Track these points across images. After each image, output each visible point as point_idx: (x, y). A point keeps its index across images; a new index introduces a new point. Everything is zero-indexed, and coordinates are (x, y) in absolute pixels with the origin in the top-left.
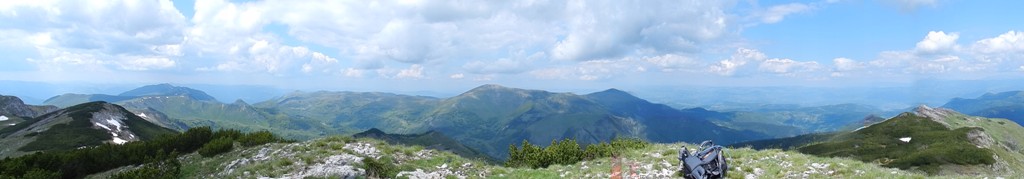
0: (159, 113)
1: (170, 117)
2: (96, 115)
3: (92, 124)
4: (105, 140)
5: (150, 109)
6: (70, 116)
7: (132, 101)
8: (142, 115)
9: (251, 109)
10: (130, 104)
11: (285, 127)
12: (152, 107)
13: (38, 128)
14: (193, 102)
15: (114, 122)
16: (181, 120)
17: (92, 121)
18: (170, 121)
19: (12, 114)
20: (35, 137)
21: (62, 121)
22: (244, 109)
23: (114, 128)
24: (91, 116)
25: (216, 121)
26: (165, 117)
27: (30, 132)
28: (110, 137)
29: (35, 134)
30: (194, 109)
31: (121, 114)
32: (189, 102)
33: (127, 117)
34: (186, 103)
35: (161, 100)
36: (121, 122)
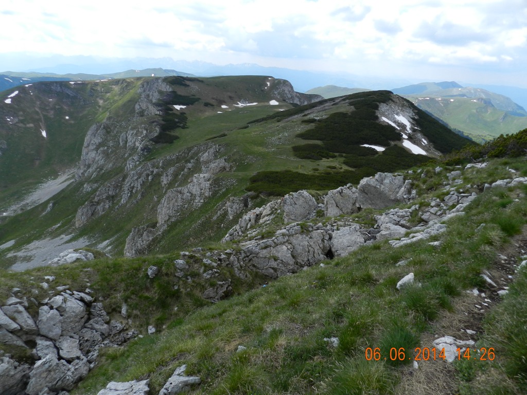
2: (383, 107)
3: (377, 118)
4: (394, 140)
6: (351, 104)
13: (315, 115)
15: (403, 119)
17: (378, 114)
19: (283, 100)
20: (313, 124)
21: (342, 110)
23: (403, 127)
24: (377, 107)
27: (306, 118)
28: (399, 138)
29: (313, 121)
30: (488, 120)
31: (411, 111)
32: (483, 110)
33: (418, 115)
34: (478, 110)
35: (442, 103)
36: (411, 120)
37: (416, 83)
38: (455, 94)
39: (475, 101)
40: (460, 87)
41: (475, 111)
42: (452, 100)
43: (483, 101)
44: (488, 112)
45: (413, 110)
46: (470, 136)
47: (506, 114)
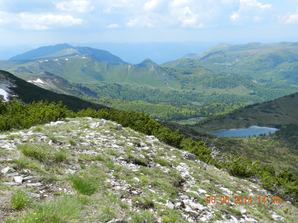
0: (58, 78)
1: (71, 81)
5: (48, 74)
7: (26, 65)
8: (39, 82)
9: (161, 69)
10: (23, 69)
11: (208, 85)
12: (50, 71)
14: (96, 64)
16: (84, 84)
18: (71, 86)
22: (152, 69)
25: (123, 84)
26: (65, 82)
30: (98, 71)
31: (8, 82)
32: (92, 64)
33: (16, 84)
34: (88, 65)
35: (60, 63)
36: (9, 90)
37: (36, 48)
38: (69, 53)
39: (84, 58)
40: (71, 47)
41: (86, 66)
42: (67, 59)
43: (90, 57)
44: (95, 65)
45: (11, 81)
46: (87, 87)
47: (108, 65)
